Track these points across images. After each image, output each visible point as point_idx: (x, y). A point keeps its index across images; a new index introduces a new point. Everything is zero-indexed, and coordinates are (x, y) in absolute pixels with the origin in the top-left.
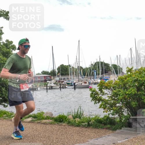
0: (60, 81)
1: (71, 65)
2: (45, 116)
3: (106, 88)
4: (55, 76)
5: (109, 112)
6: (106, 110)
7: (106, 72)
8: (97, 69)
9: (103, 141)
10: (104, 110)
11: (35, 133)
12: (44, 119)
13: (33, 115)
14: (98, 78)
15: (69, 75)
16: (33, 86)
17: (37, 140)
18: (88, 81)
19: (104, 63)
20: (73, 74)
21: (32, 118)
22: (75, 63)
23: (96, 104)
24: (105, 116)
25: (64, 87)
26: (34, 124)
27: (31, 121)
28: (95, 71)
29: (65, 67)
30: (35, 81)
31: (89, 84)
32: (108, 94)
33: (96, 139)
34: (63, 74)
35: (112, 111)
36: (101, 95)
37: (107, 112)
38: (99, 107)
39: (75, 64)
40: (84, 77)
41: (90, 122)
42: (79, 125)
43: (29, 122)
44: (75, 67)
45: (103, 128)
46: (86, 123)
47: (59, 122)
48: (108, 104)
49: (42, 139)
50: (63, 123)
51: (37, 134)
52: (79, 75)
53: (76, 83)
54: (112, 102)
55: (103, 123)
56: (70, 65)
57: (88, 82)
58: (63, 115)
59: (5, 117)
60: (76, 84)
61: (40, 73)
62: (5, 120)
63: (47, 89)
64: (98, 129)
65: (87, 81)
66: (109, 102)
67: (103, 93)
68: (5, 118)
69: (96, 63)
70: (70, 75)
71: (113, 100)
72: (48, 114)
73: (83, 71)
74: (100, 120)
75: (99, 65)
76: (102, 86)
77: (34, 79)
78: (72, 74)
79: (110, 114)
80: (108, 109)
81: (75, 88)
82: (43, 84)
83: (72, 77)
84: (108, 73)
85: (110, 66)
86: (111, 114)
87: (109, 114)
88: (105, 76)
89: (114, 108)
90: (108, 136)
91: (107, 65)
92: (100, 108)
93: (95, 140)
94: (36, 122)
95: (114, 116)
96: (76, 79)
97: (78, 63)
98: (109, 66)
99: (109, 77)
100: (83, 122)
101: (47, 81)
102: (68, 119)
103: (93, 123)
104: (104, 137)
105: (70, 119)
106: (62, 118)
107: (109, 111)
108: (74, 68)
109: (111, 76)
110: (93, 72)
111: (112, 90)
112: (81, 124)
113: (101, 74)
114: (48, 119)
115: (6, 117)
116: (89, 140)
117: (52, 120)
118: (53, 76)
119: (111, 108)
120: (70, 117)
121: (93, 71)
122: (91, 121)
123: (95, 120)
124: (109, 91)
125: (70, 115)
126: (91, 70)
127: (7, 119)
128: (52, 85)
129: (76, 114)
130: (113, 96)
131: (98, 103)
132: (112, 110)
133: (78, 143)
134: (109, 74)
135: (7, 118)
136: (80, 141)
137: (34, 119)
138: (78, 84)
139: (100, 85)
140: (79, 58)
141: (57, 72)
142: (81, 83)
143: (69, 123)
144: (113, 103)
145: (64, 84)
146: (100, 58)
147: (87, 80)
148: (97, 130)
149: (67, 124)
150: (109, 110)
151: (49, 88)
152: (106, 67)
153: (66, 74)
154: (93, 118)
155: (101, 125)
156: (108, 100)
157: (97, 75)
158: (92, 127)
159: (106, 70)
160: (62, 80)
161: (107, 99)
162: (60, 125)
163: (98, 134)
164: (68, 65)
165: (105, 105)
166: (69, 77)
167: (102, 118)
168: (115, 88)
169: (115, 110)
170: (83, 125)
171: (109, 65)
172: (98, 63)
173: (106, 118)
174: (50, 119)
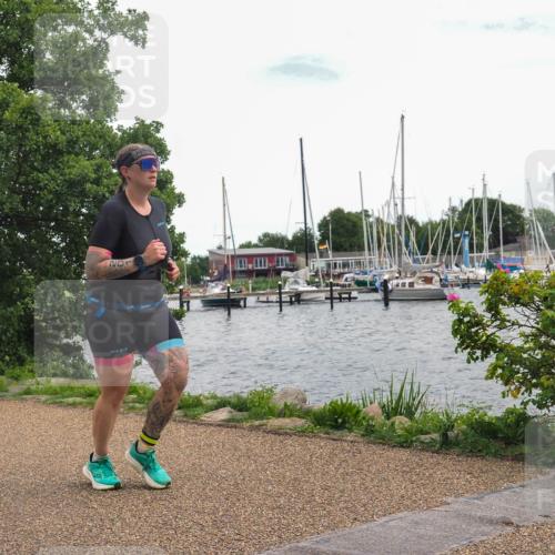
0: (328, 275)
1: (370, 213)
2: (278, 402)
3: (516, 300)
4: (309, 255)
5: (526, 394)
6: (513, 387)
7: (511, 238)
8: (474, 227)
9: (502, 505)
10: (508, 388)
11: (245, 467)
12: (274, 416)
13: (233, 401)
14: (476, 264)
15: (364, 250)
16: (229, 292)
17: (252, 490)
18: (437, 273)
19: (503, 204)
20: (379, 246)
21: (228, 408)
22: (388, 203)
23: (472, 362)
24: (510, 412)
25: (344, 296)
26: (239, 432)
27: (228, 421)
28: (465, 236)
29: (348, 220)
30: (234, 272)
31: (444, 286)
32: (520, 326)
33: (476, 495)
34: (342, 246)
35: (536, 391)
36: (495, 329)
37: (515, 397)
38: (486, 373)
39: (386, 209)
40: (423, 259)
41: (449, 433)
42: (406, 442)
43: (219, 425)
44: (385, 220)
45: (503, 458)
46: (435, 436)
47: (333, 427)
48: (522, 362)
49: (270, 488)
50: (345, 432)
51: (250, 469)
52: (404, 248)
53: (390, 280)
54: (539, 357)
55: (502, 439)
56: (366, 211)
57: (436, 278)
58: (344, 401)
59: (134, 402)
60: (390, 287)
61: (255, 241)
62: (131, 415)
63: (281, 302)
64: (483, 457)
65: (433, 275)
66: (525, 356)
67: (503, 320)
68: (133, 408)
69: (469, 204)
70: (366, 251)
71: (540, 348)
72: (291, 395)
73: (420, 235)
74: (490, 424)
75: (481, 210)
76: (498, 294)
77: (233, 263)
78: (376, 245)
79: (531, 403)
80: (522, 383)
81: (386, 301)
82: (264, 285)
83: (375, 258)
84: (515, 241)
85: (526, 214)
86: (534, 402)
87: (525, 404)
88: (506, 255)
89: (543, 379)
90: (523, 486)
91: (512, 212)
92: (492, 378)
93: (472, 501)
94: (247, 425)
95: (545, 411)
96: (391, 266)
97: (399, 202)
98: (519, 217)
99: (522, 261)
100: (422, 432)
101: (284, 274)
102: (364, 418)
103: (461, 437)
104: (505, 489)
105: (372, 418)
106: (342, 413)
107: (526, 391)
108: (382, 221)
109: (530, 254)
110: (459, 238)
111: (538, 309)
112: (414, 439)
113: (490, 248)
114: (291, 416)
115: (137, 405)
116: (449, 500)
117: (303, 421)
118: (304, 254)
119: (534, 381)
120: (373, 410)
121: (457, 235)
122: (453, 426)
123: (468, 425)
124: (528, 312)
125: (371, 403)
126: (448, 231)
127: (141, 409)
128: (301, 289)
129: (395, 397)
130: (541, 332)
131: (482, 359)
132: (536, 386)
133: (407, 508)
134: (522, 249)
135: (141, 406)
136: (415, 502)
137: (239, 415)
138: (397, 285)
139: (489, 287)
140: (403, 185)
141: (319, 238)
142: (411, 280)
143: (369, 431)
144: (540, 361)
145: (343, 286)
146: (485, 185)
147: (432, 272)
148: (479, 464)
149: (363, 436)
150: (523, 389)
151: (288, 299)
152: (509, 219)
153: (351, 246)
154: (462, 417)
155: (495, 445)
156: (522, 348)
157: (471, 250)
158: (457, 450)
159: (510, 229)
160: (338, 270)
161: (518, 343)
162: (334, 440)
163: (484, 476)
164: (359, 210)
165: (510, 367)
166: (366, 257)
167: (498, 418)
168: (549, 303)
169: (547, 388)
170: (422, 442)
171: (521, 210)
172: (478, 202)
173: (512, 419)
174: (299, 417)
